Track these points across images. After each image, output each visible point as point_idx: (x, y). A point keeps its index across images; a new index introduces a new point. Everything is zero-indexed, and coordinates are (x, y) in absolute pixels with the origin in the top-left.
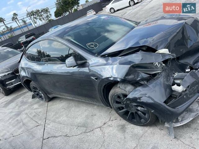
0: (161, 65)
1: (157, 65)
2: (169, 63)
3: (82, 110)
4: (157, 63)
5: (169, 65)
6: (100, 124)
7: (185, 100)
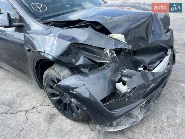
0: (112, 54)
1: (108, 53)
2: (122, 54)
3: (16, 86)
4: (108, 51)
5: (121, 57)
6: (28, 106)
7: (125, 103)
